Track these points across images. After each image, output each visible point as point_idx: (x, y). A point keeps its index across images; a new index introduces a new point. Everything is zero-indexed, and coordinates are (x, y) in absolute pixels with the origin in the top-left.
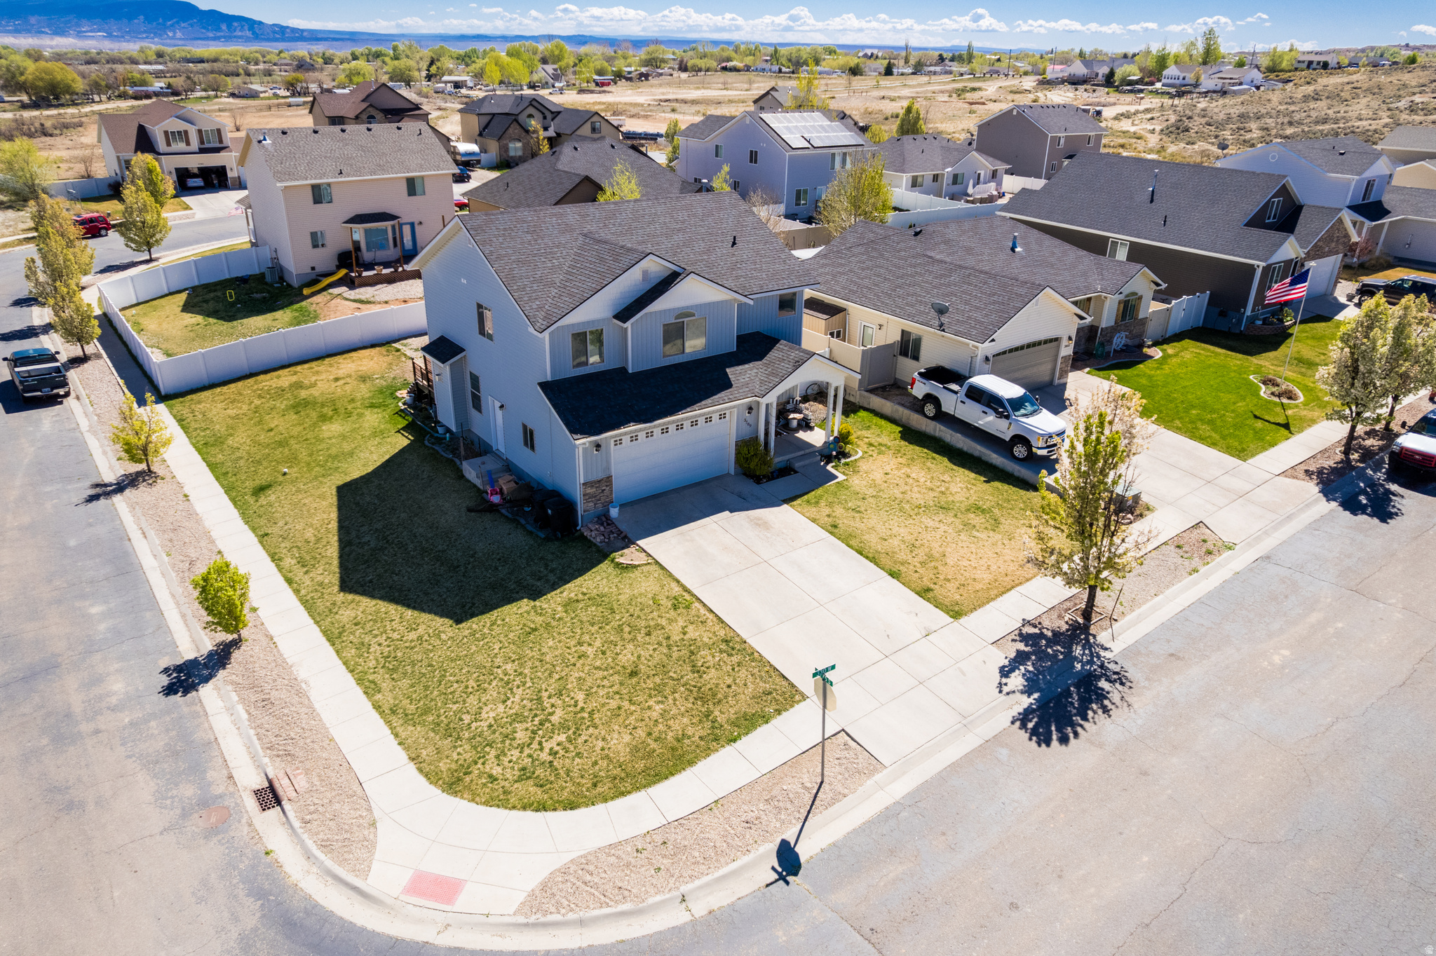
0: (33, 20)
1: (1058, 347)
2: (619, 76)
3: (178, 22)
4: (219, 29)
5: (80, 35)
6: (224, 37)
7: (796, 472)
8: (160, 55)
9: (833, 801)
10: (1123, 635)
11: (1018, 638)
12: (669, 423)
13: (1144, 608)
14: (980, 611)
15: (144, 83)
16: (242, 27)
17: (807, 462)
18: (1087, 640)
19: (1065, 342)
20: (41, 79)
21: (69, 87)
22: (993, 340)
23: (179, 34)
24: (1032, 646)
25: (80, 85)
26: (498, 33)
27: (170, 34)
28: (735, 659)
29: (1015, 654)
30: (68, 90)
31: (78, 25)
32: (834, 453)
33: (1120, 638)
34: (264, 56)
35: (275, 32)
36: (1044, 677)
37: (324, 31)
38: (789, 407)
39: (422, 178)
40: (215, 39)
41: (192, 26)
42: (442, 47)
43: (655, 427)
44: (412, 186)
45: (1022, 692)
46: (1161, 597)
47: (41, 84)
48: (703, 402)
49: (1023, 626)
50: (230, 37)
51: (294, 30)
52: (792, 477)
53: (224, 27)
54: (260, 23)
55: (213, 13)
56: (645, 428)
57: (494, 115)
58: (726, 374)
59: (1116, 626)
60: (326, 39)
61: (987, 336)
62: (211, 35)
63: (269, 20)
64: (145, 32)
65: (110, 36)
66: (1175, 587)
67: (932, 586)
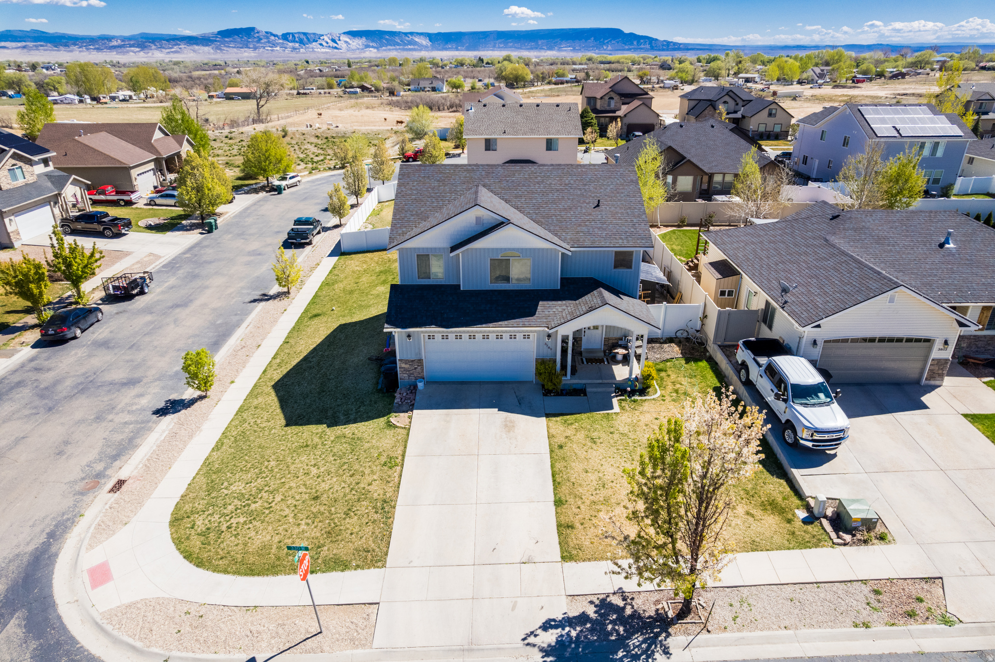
0: (540, 42)
1: (930, 349)
2: (881, 75)
3: (610, 41)
4: (632, 44)
5: (559, 50)
6: (634, 49)
7: (585, 395)
8: (590, 59)
9: (313, 651)
10: (698, 649)
11: (597, 602)
12: (464, 332)
13: (758, 633)
14: (593, 563)
15: (563, 75)
16: (646, 42)
17: (599, 390)
18: (657, 635)
19: (938, 344)
20: (512, 74)
21: (524, 78)
22: (819, 326)
23: (610, 48)
24: (600, 615)
25: (530, 77)
26: (813, 44)
27: (605, 48)
28: (376, 516)
29: (576, 614)
30: (523, 79)
31: (560, 44)
32: (629, 389)
33: (694, 650)
34: (644, 59)
35: (663, 45)
36: (577, 647)
37: (694, 44)
38: (620, 342)
39: (557, 139)
40: (629, 50)
41: (618, 42)
42: (759, 54)
43: (452, 332)
44: (550, 145)
45: (542, 650)
46: (790, 632)
47: (511, 76)
48: (500, 323)
49: (614, 593)
50: (637, 49)
51: (675, 44)
52: (582, 398)
53: (635, 43)
54: (656, 40)
55: (631, 34)
56: (443, 332)
57: (700, 100)
58: (537, 305)
59: (704, 636)
60: (692, 49)
61: (814, 321)
62: (627, 47)
63: (661, 38)
64: (592, 46)
65: (574, 50)
66: (820, 630)
67: (578, 525)
